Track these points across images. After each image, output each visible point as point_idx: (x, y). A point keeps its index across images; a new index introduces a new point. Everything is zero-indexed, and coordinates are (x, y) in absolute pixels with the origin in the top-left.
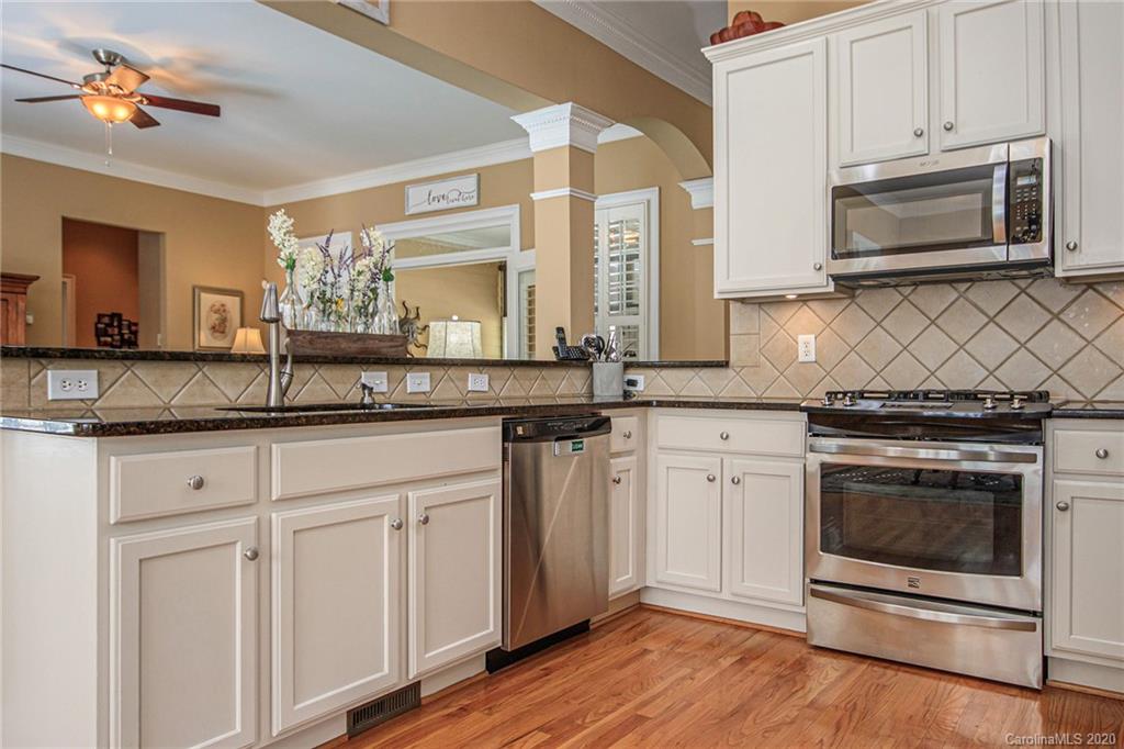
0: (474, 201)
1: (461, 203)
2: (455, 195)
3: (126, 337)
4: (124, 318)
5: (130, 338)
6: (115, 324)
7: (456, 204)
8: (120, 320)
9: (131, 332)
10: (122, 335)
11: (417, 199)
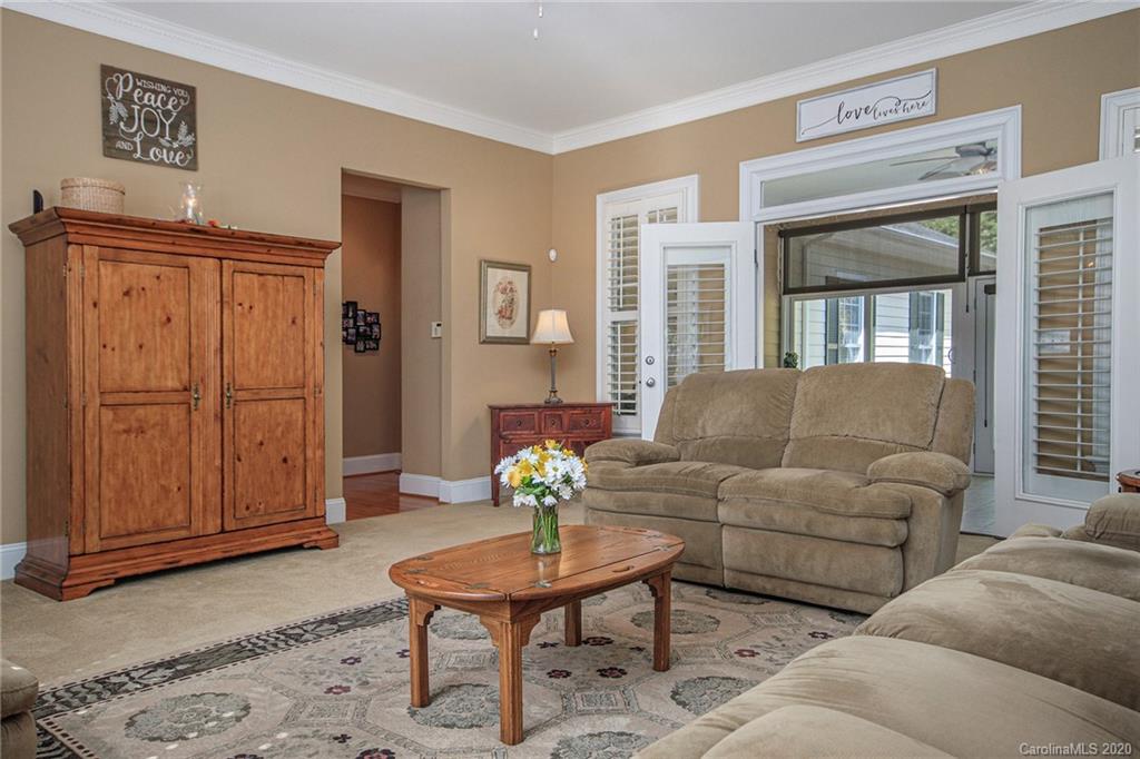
0: (929, 109)
1: (901, 115)
2: (891, 104)
3: (361, 330)
4: (359, 308)
5: (365, 331)
6: (351, 314)
7: (891, 117)
8: (356, 310)
9: (366, 324)
10: (357, 328)
11: (814, 118)
